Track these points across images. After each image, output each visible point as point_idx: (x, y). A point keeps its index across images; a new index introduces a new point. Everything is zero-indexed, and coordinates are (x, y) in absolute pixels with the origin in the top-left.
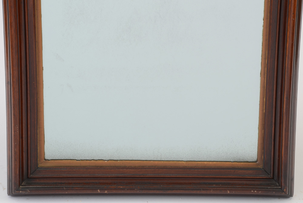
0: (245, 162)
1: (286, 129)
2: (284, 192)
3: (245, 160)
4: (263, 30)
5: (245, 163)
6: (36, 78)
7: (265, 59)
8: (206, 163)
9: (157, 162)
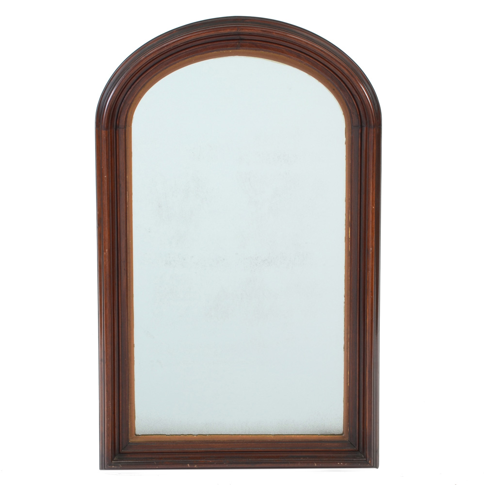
1: (369, 402)
2: (368, 463)
3: (331, 433)
4: (345, 306)
5: (332, 436)
6: (128, 355)
7: (348, 334)
8: (293, 436)
9: (244, 436)
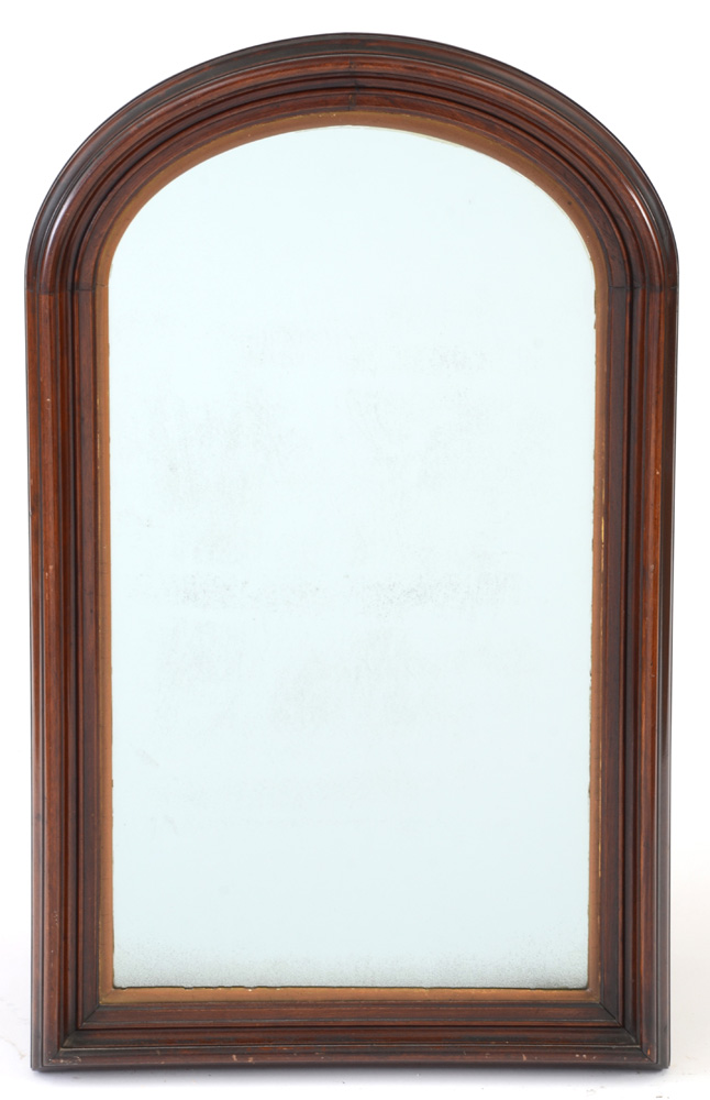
0: (560, 989)
1: (647, 914)
2: (646, 1056)
3: (561, 986)
4: (593, 697)
5: (562, 992)
6: (98, 805)
7: (598, 758)
8: (473, 991)
9: (363, 991)
